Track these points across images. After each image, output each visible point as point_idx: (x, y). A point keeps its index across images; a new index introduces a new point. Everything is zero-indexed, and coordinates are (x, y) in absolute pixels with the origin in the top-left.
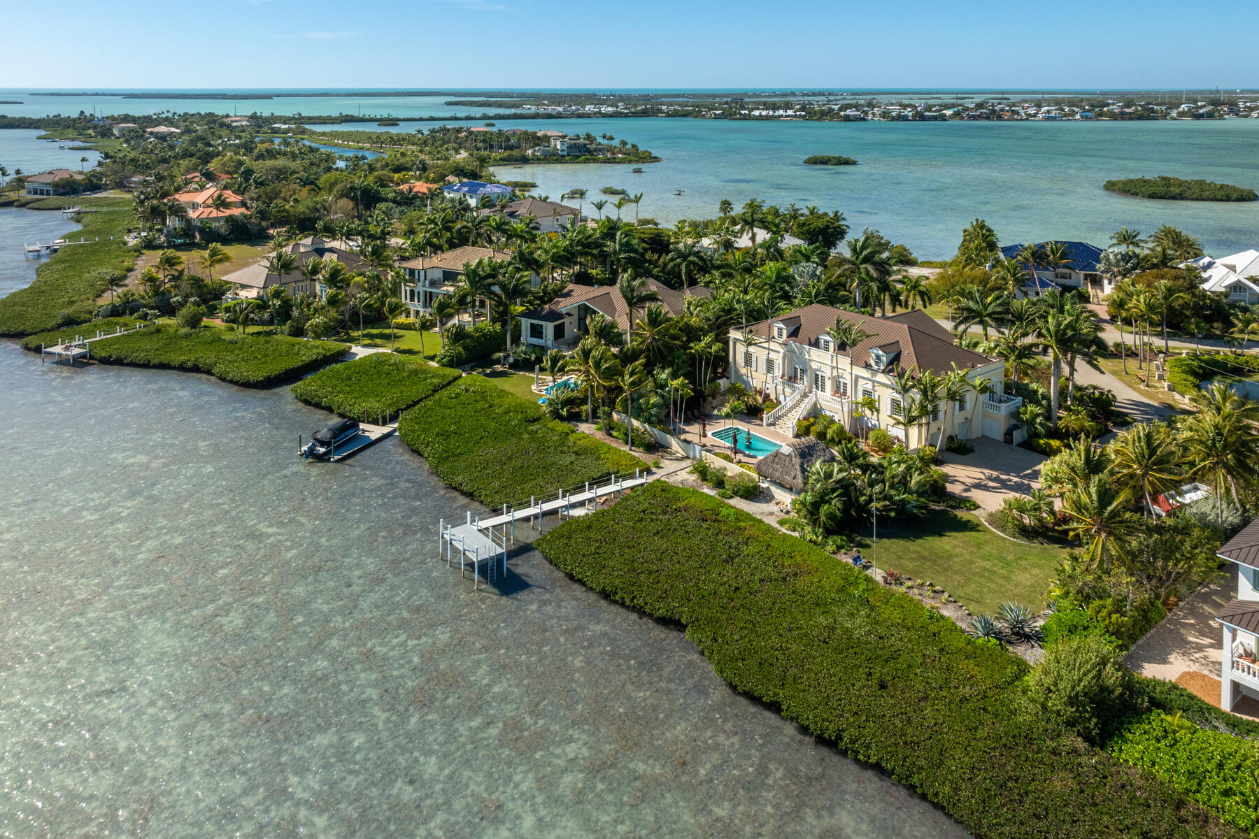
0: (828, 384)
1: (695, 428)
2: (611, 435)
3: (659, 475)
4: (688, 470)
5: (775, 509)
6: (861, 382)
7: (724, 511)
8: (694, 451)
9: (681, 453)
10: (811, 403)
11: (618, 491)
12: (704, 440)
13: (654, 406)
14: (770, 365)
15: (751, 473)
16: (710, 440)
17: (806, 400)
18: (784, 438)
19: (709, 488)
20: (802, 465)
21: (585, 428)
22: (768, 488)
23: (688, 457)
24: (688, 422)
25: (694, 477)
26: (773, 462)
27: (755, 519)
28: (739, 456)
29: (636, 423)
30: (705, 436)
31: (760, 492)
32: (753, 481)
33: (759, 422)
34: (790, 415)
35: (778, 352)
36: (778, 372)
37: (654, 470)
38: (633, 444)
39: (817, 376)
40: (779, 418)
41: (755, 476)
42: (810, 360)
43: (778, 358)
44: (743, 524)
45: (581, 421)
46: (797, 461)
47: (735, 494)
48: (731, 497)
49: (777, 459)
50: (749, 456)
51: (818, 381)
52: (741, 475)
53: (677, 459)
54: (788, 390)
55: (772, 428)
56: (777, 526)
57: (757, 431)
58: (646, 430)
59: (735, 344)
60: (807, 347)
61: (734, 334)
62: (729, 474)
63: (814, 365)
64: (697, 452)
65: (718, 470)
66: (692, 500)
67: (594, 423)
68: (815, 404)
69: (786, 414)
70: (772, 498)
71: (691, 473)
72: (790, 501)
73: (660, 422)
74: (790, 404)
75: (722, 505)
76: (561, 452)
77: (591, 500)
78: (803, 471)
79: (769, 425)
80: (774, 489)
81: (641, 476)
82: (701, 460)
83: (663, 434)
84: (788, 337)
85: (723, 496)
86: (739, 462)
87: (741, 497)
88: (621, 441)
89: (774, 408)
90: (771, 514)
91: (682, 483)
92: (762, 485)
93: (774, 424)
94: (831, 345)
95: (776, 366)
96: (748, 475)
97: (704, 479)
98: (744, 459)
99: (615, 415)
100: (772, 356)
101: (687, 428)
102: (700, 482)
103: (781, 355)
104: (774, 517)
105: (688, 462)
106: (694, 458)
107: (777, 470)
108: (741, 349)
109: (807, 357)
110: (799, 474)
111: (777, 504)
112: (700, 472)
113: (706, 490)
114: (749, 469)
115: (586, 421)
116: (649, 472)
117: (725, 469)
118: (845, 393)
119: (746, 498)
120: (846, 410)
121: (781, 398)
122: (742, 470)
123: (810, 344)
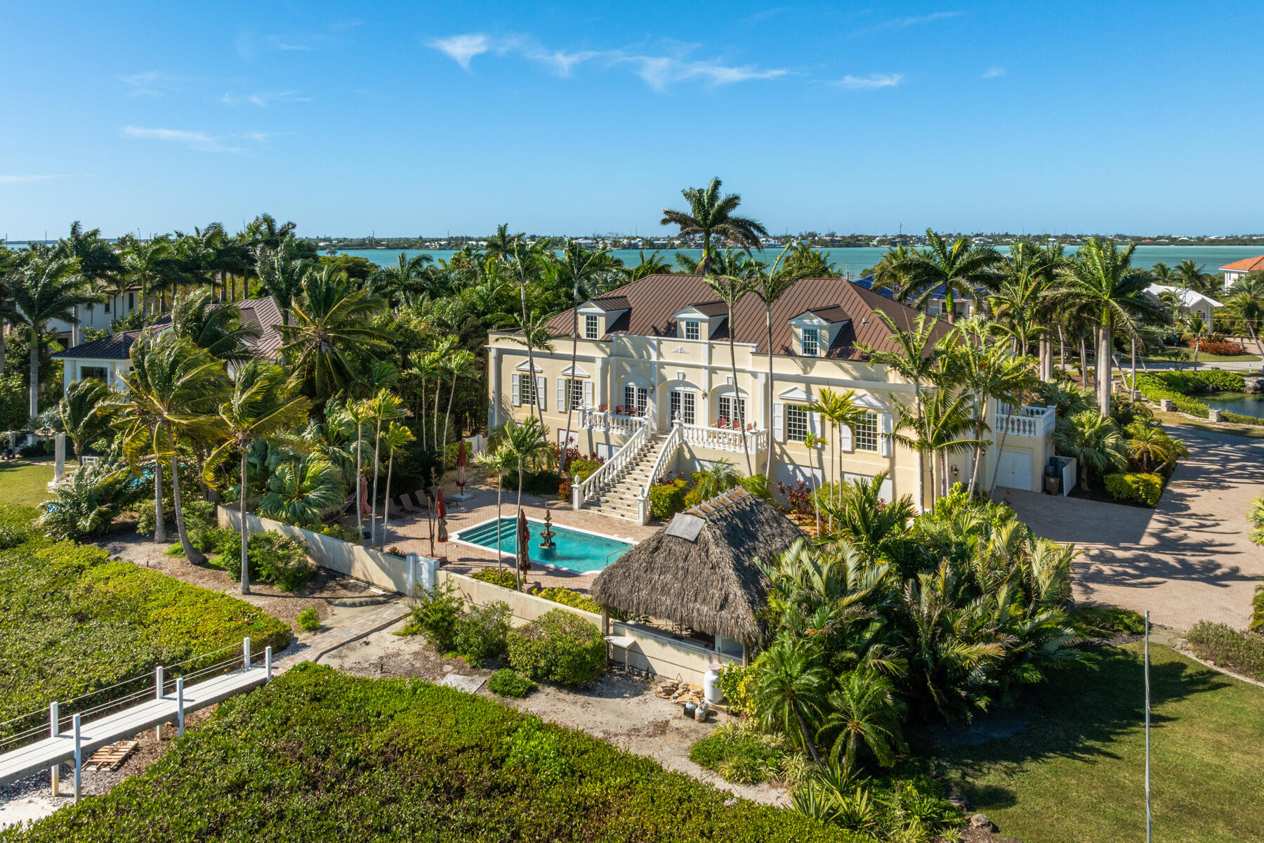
0: (702, 408)
1: (421, 528)
2: (204, 563)
3: (313, 649)
4: (399, 626)
5: (665, 709)
6: (780, 388)
7: (520, 746)
8: (417, 573)
9: (384, 582)
10: (672, 451)
11: (173, 719)
12: (440, 549)
13: (318, 481)
14: (574, 389)
15: (579, 612)
16: (455, 546)
17: (661, 447)
18: (627, 528)
19: (460, 670)
20: (739, 567)
21: (138, 554)
22: (634, 648)
23: (399, 595)
24: (401, 516)
25: (418, 644)
26: (650, 568)
27: (625, 762)
28: (533, 576)
29: (270, 526)
30: (443, 538)
31: (612, 663)
32: (590, 632)
33: (562, 504)
34: (628, 479)
35: (591, 360)
36: (591, 401)
37: (302, 637)
38: (254, 576)
39: (675, 396)
40: (606, 489)
41: (595, 618)
42: (662, 365)
43: (591, 374)
44: (592, 789)
45: (139, 539)
46: (721, 553)
47: (542, 677)
48: (531, 691)
49: (660, 558)
50: (557, 573)
51: (679, 404)
52: (550, 620)
53: (375, 602)
54: (616, 433)
55: (593, 511)
56: (695, 771)
57: (567, 520)
58: (294, 537)
59: (499, 361)
60: (654, 339)
61: (495, 342)
62: (516, 623)
63: (671, 374)
64: (425, 576)
65: (486, 616)
66: (412, 721)
67: (168, 540)
68: (680, 452)
69: (620, 478)
70: (649, 675)
71: (410, 633)
72: (710, 677)
73: (330, 519)
74: (620, 462)
75: (511, 724)
76: (38, 616)
77: (65, 765)
78: (749, 578)
79: (586, 506)
80: (650, 647)
81: (257, 660)
82: (436, 595)
83: (337, 542)
84: (608, 331)
85: (506, 690)
86: (538, 588)
87: (560, 685)
88: (227, 574)
89: (592, 471)
90: (661, 728)
91: (381, 666)
92: (617, 640)
93: (597, 503)
94: (704, 329)
95: (587, 390)
96: (574, 617)
97: (446, 646)
98: (548, 582)
99: (223, 516)
100: (581, 368)
101: (401, 531)
102: (433, 656)
103: (599, 364)
104: (671, 738)
105: (402, 606)
106: (418, 592)
107: (665, 590)
108: (513, 368)
109: (654, 358)
110: (736, 590)
111: (669, 692)
112: (434, 627)
113: (453, 680)
114: (572, 602)
115: (150, 537)
116: (283, 643)
117: (505, 608)
118: (739, 422)
119: (575, 688)
120: (752, 452)
121: (603, 451)
122: (551, 605)
123: (657, 333)
